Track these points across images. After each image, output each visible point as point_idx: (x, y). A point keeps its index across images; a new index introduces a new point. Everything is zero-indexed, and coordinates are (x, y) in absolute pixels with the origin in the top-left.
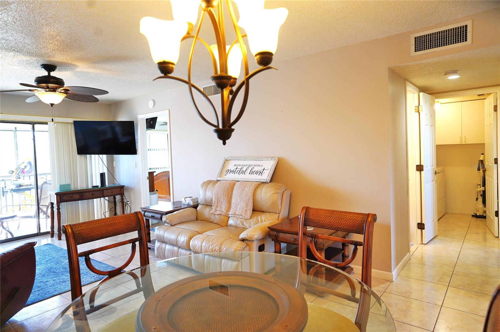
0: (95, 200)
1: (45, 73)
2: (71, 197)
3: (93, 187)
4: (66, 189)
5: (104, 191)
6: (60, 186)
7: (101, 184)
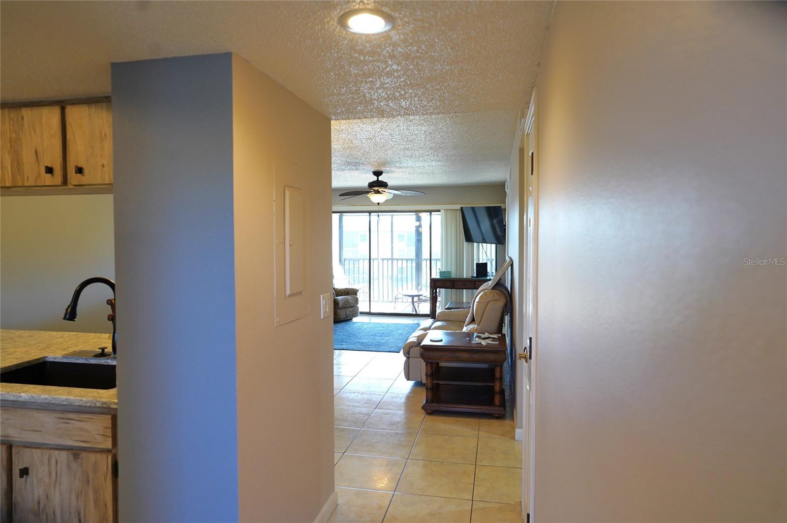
1: (375, 178)
3: (472, 277)
4: (446, 276)
6: (441, 273)
7: (477, 275)
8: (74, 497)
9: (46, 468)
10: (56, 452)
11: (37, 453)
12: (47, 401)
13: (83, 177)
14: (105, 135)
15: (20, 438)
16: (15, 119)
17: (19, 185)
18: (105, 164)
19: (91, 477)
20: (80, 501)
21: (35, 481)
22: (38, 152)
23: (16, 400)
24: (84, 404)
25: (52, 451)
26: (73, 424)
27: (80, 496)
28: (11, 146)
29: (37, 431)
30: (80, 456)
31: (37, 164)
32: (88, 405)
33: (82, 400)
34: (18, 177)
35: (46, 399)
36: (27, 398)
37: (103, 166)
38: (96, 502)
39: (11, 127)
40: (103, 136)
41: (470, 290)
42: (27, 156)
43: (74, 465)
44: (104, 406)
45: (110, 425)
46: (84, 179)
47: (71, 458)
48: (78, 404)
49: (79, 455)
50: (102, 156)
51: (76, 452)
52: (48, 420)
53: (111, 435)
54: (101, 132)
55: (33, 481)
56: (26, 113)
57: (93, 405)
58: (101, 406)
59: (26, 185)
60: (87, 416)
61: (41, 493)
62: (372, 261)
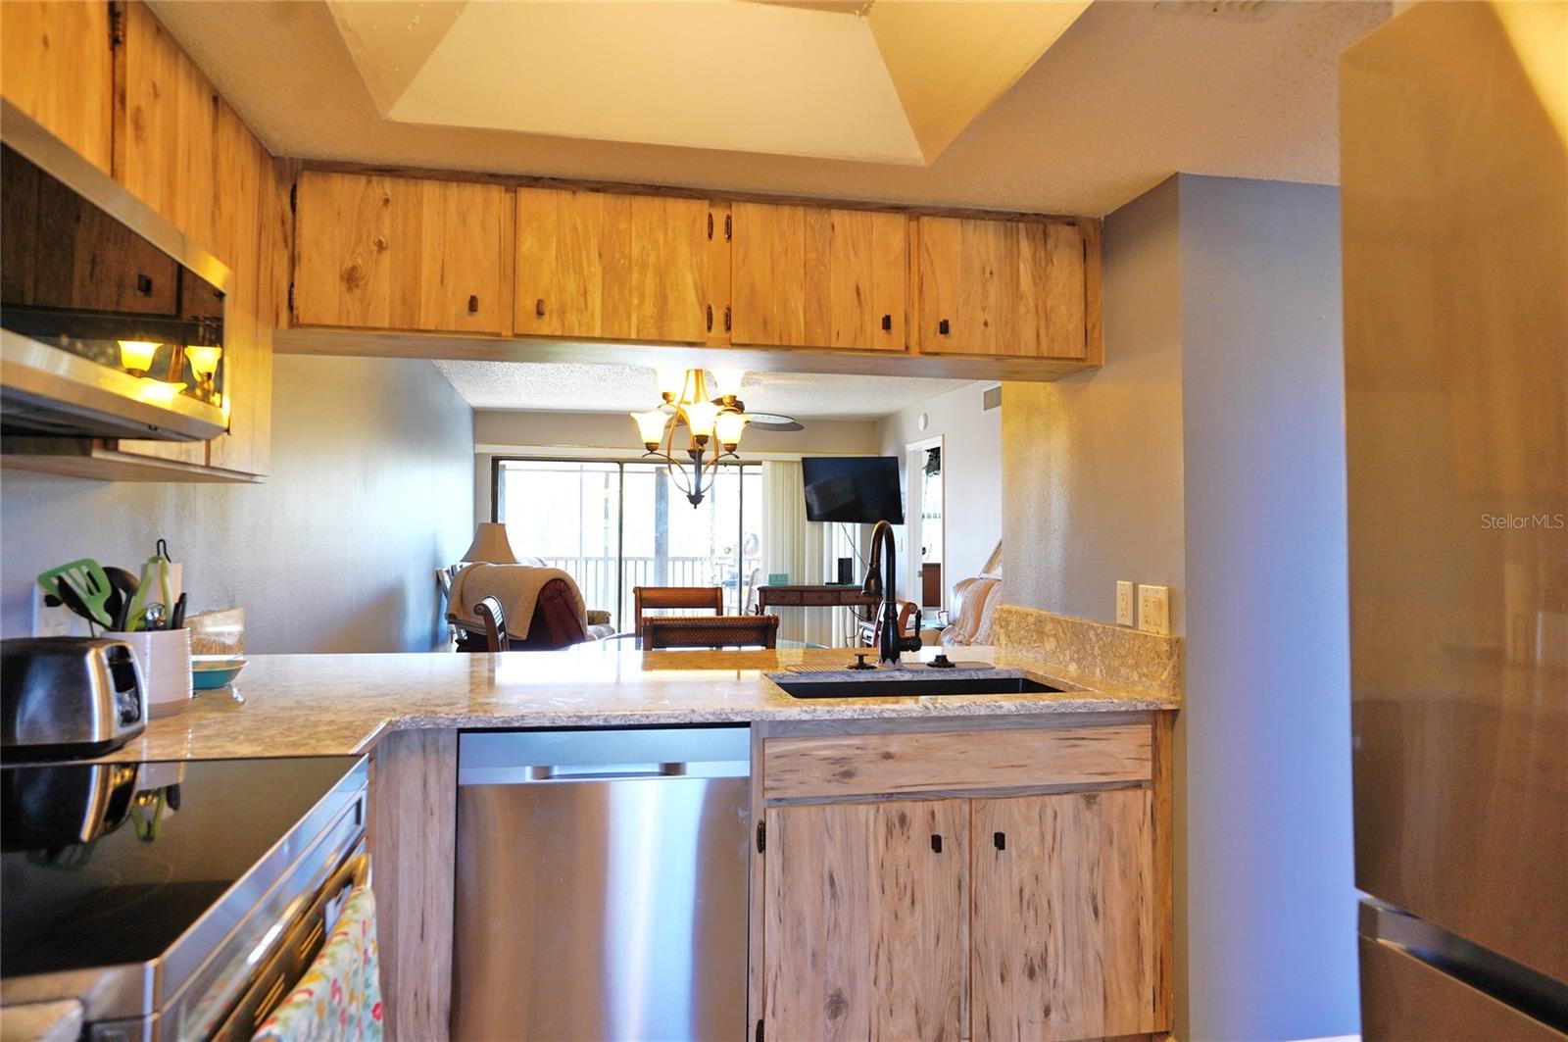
0: (834, 608)
2: (783, 598)
4: (780, 583)
5: (843, 593)
6: (771, 577)
7: (840, 579)
8: (1085, 870)
9: (1036, 830)
10: (1054, 798)
11: (1018, 806)
12: (1050, 710)
13: (947, 340)
14: (991, 273)
15: (986, 783)
16: (817, 227)
17: (819, 345)
18: (989, 322)
19: (1115, 832)
20: (1095, 875)
21: (1014, 855)
22: (862, 291)
23: (992, 713)
24: (1117, 709)
25: (1046, 798)
26: (1085, 746)
27: (1096, 869)
28: (805, 274)
29: (1020, 766)
30: (1098, 800)
31: (859, 310)
32: (1123, 709)
33: (1112, 702)
34: (819, 330)
35: (1048, 707)
36: (1013, 709)
37: (986, 324)
38: (1124, 873)
39: (808, 241)
40: (988, 274)
41: (817, 608)
42: (839, 294)
43: (1087, 816)
44: (1151, 708)
45: (1149, 741)
46: (951, 343)
47: (1082, 804)
48: (1105, 710)
49: (1095, 797)
50: (984, 309)
51: (1089, 794)
52: (1041, 744)
53: (1150, 756)
54: (984, 268)
55: (1011, 855)
56: (838, 217)
57: (1132, 709)
58: (1146, 708)
59: (833, 346)
60: (1112, 730)
61: (1025, 874)
62: (623, 563)
